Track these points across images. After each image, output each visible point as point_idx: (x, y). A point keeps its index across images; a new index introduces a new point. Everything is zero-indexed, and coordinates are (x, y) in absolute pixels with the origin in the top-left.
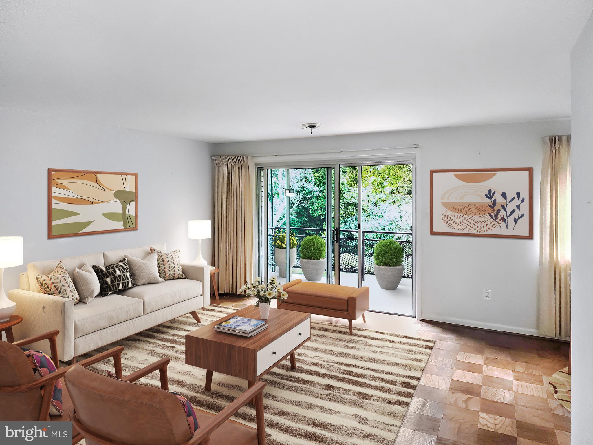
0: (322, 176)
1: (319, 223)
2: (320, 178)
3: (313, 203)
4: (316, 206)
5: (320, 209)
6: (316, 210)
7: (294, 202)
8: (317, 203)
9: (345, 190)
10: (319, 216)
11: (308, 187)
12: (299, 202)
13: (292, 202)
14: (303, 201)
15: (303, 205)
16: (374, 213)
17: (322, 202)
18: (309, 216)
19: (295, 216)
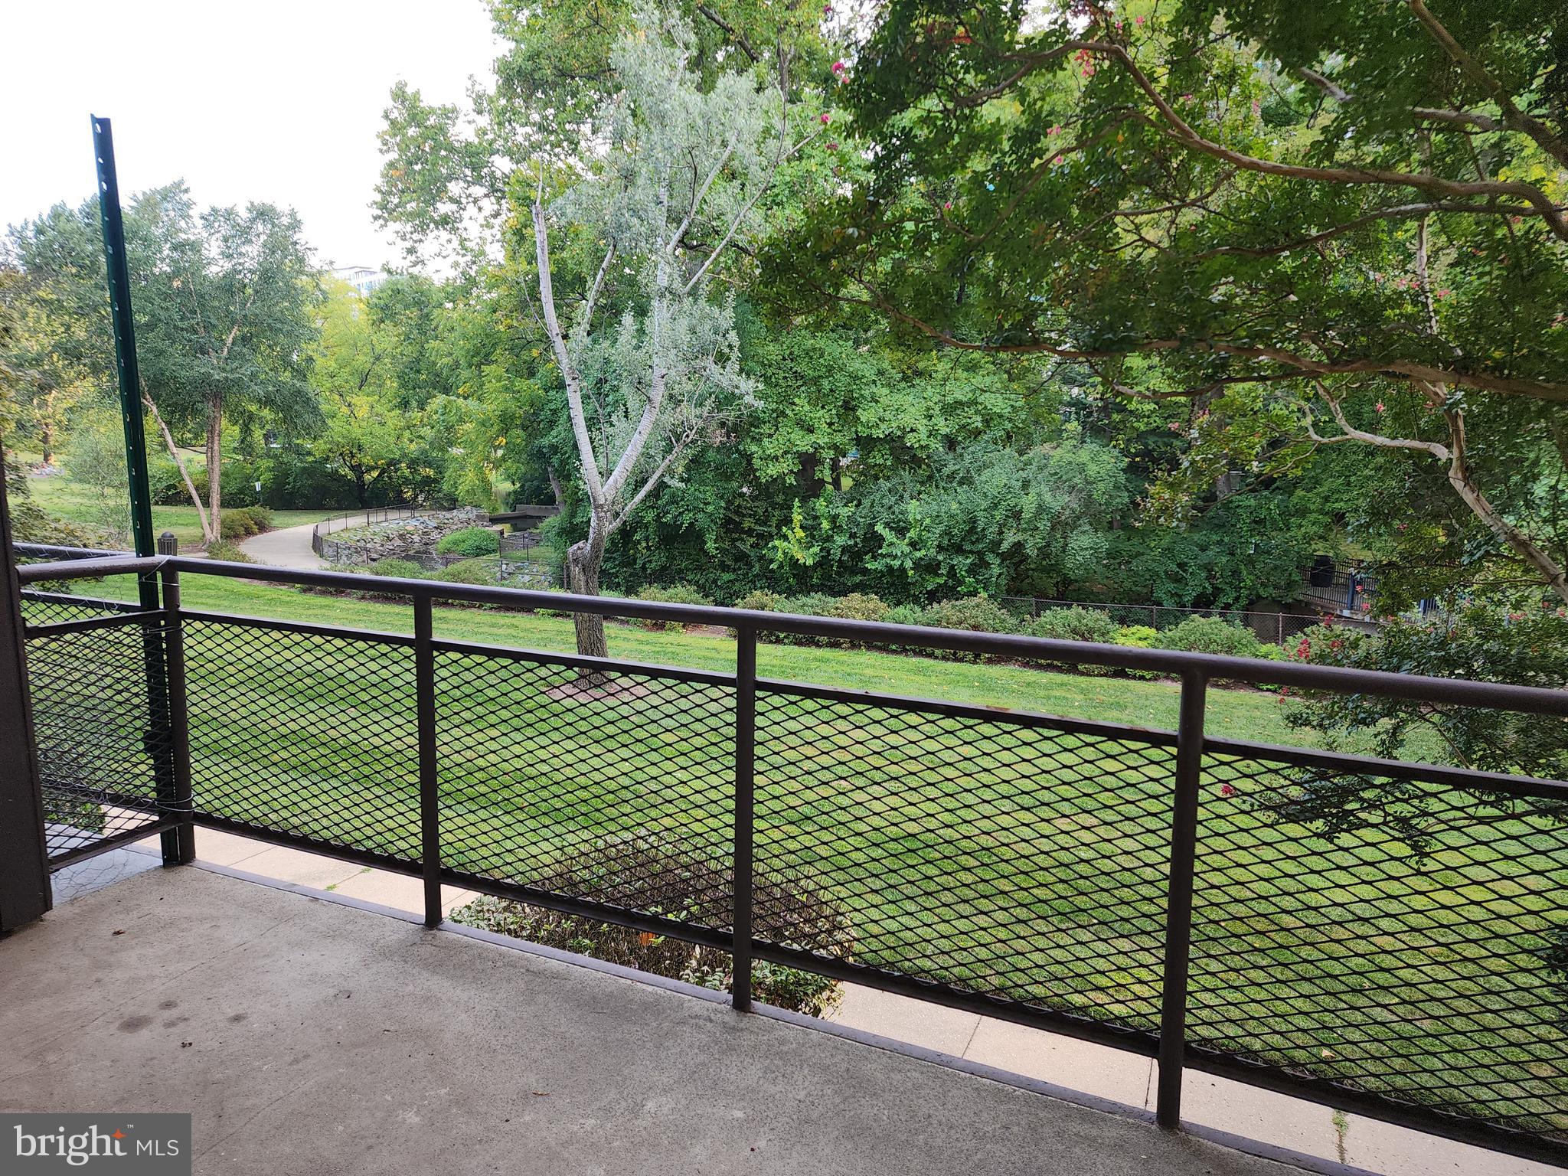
1: (779, 498)
4: (770, 446)
5: (782, 456)
6: (772, 459)
8: (775, 437)
9: (863, 397)
10: (782, 477)
12: (694, 431)
13: (670, 431)
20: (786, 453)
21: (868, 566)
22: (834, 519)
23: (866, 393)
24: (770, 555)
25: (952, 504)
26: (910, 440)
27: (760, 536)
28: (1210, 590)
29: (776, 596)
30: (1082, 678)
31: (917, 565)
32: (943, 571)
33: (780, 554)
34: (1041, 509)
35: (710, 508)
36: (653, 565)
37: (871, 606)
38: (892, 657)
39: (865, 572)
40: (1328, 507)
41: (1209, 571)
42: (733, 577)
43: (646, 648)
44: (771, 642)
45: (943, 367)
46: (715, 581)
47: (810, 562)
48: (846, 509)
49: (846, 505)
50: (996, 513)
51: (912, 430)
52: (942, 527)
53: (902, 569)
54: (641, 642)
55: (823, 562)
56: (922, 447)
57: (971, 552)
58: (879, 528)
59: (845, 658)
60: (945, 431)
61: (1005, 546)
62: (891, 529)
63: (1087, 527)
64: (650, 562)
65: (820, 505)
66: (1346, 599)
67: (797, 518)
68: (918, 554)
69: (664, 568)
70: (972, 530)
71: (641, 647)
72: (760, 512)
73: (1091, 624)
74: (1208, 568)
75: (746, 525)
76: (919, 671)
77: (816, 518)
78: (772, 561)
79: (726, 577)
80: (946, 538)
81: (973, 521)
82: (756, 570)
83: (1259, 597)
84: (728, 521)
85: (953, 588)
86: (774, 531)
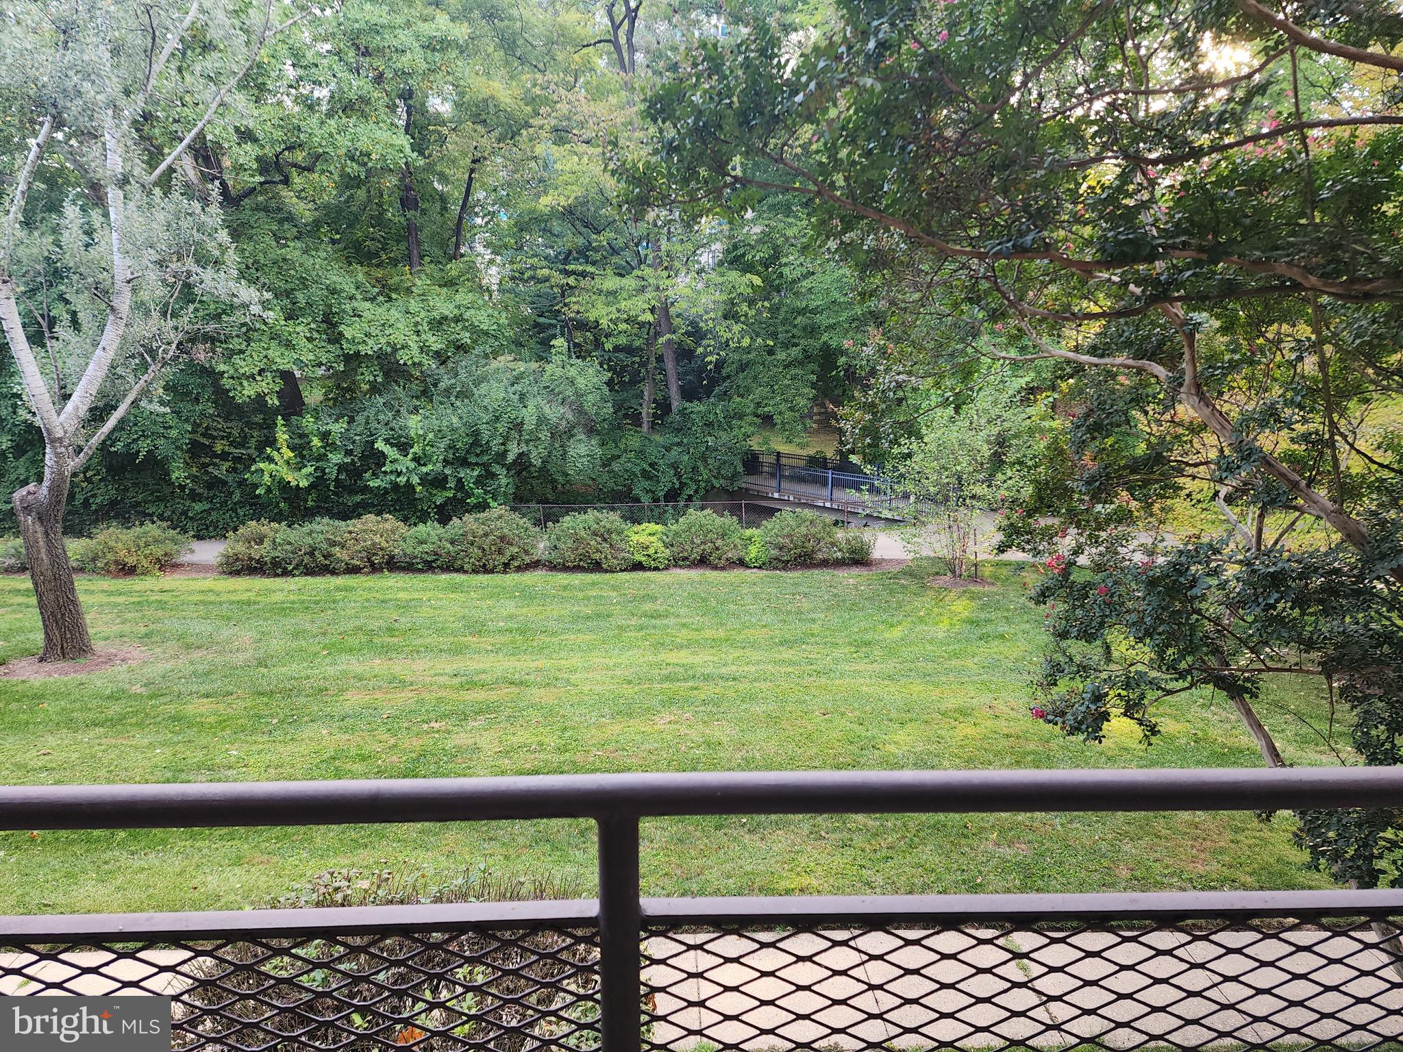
0: (256, 262)
1: (258, 418)
2: (248, 267)
3: (233, 353)
4: (243, 364)
5: (260, 374)
6: (247, 378)
7: (155, 344)
8: (247, 353)
9: (344, 311)
10: (260, 398)
11: (208, 284)
12: (174, 346)
13: (142, 346)
14: (193, 340)
15: (192, 360)
16: (442, 385)
17: (264, 349)
18: (222, 398)
19: (162, 403)
20: (261, 372)
21: (371, 484)
22: (325, 436)
23: (348, 307)
24: (255, 479)
25: (452, 418)
26: (403, 357)
27: (238, 459)
28: (677, 486)
29: (275, 525)
30: (608, 576)
31: (424, 480)
32: (452, 484)
33: (266, 478)
34: (542, 420)
35: (174, 433)
36: (98, 500)
37: (388, 526)
38: (422, 577)
39: (366, 489)
40: (760, 411)
41: (676, 469)
42: (207, 506)
43: (121, 599)
44: (277, 575)
45: (421, 283)
46: (185, 513)
47: (304, 483)
48: (337, 426)
49: (337, 421)
50: (498, 425)
51: (403, 348)
52: (446, 442)
53: (409, 486)
54: (111, 593)
55: (319, 482)
56: (414, 364)
57: (477, 464)
58: (380, 445)
59: (371, 584)
60: (436, 347)
61: (511, 457)
62: (392, 445)
63: (583, 437)
64: (94, 496)
65: (308, 422)
66: (774, 483)
67: (282, 436)
68: (424, 469)
69: (113, 503)
70: (476, 443)
71: (112, 599)
72: (235, 433)
73: (608, 526)
74: (674, 466)
75: (218, 448)
76: (455, 588)
77: (301, 436)
78: (256, 486)
79: (198, 507)
80: (451, 451)
81: (476, 434)
82: (237, 497)
83: (713, 487)
84: (194, 443)
85: (462, 502)
86: (255, 453)
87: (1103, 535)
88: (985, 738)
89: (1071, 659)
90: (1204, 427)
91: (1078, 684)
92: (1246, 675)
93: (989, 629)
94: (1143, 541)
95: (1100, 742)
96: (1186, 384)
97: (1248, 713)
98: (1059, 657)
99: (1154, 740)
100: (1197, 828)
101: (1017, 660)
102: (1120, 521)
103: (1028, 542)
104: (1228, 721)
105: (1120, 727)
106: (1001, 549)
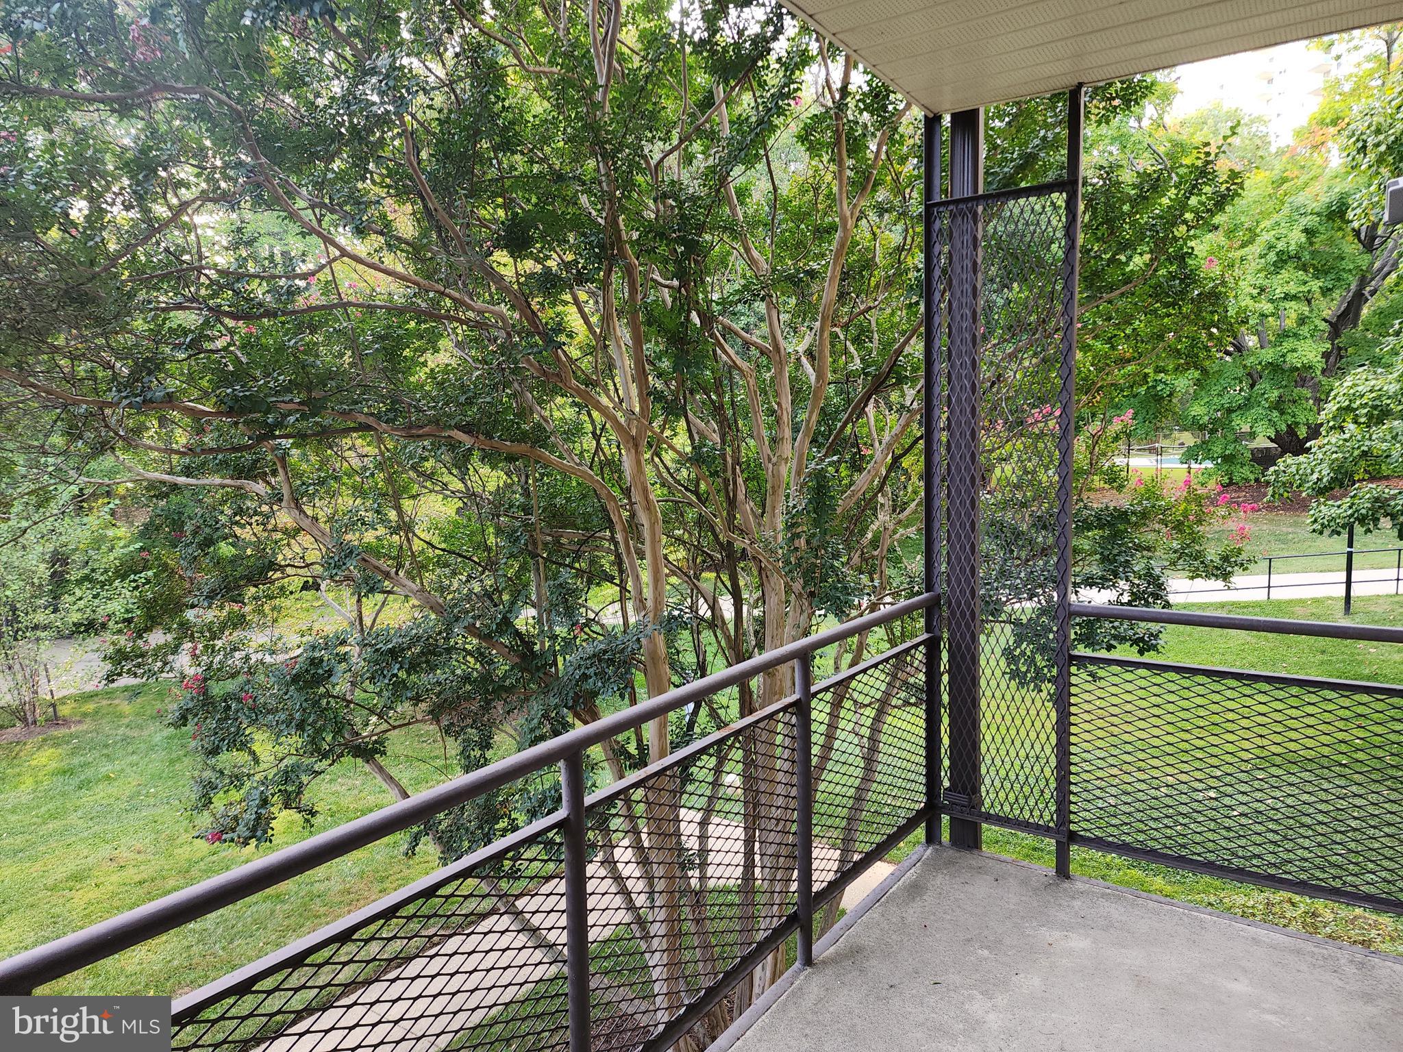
87: (219, 643)
88: (114, 895)
89: (222, 773)
90: (298, 530)
91: (235, 795)
92: (374, 738)
93: (89, 773)
94: (261, 641)
95: (271, 841)
96: (286, 497)
97: (381, 769)
98: (208, 774)
99: (313, 821)
100: (349, 893)
101: (131, 798)
102: (235, 627)
103: (139, 666)
104: (355, 787)
105: (283, 820)
106: (110, 678)
